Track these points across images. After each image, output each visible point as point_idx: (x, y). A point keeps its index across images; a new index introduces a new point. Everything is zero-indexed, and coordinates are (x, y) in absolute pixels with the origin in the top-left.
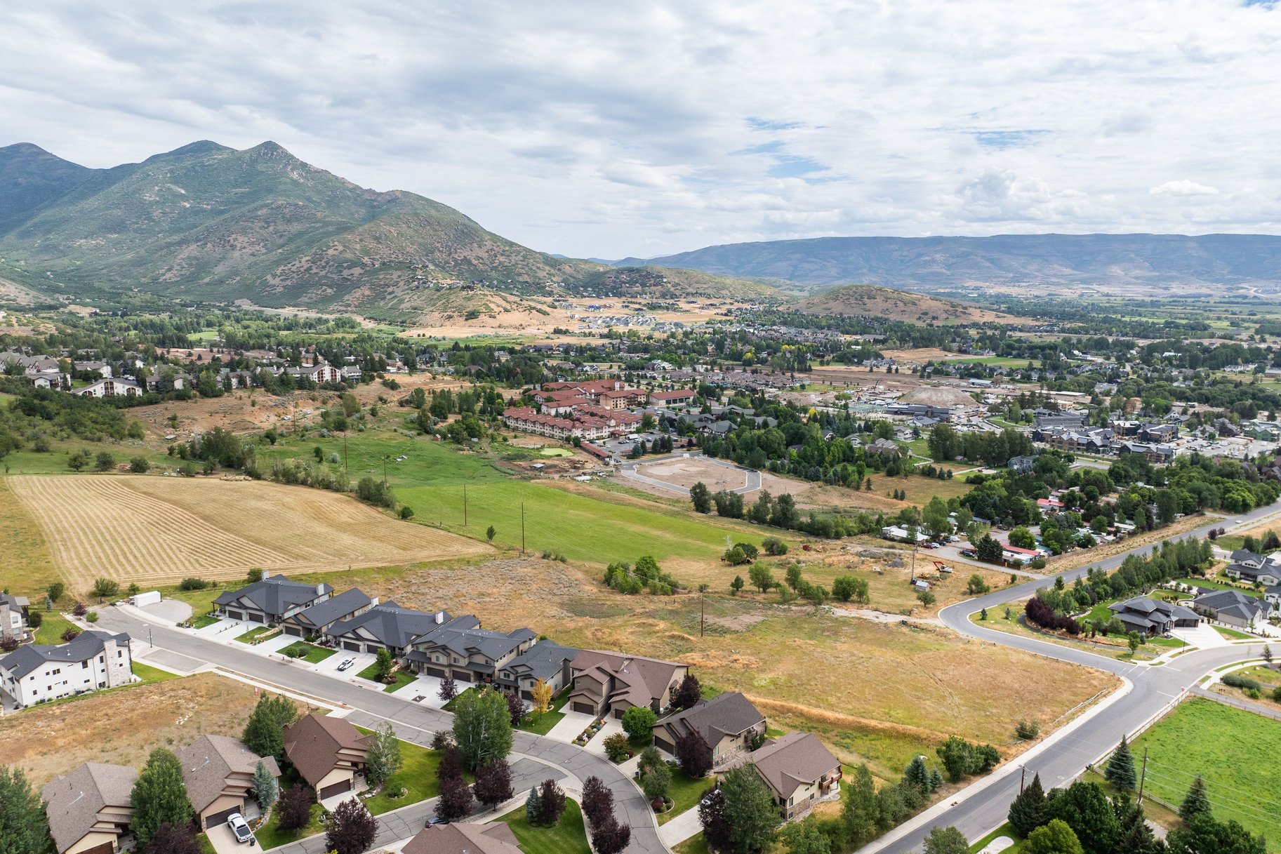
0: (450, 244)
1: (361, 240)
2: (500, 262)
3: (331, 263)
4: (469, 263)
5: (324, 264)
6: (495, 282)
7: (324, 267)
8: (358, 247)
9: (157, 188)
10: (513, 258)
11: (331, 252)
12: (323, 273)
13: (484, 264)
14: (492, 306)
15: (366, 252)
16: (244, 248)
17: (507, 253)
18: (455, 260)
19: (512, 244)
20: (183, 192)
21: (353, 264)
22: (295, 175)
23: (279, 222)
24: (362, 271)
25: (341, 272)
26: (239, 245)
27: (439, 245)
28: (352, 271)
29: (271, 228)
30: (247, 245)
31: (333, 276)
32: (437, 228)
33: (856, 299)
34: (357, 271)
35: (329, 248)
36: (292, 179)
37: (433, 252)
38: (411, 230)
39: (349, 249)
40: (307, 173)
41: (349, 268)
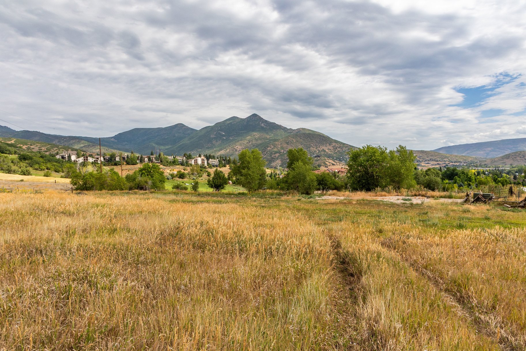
0: (317, 144)
1: (281, 144)
2: (338, 151)
3: (268, 152)
4: (325, 151)
5: (265, 153)
6: (335, 158)
7: (265, 154)
8: (279, 146)
9: (215, 133)
10: (344, 149)
11: (269, 149)
12: (265, 156)
13: (331, 151)
14: (327, 163)
15: (282, 148)
16: (240, 150)
17: (341, 147)
18: (319, 150)
19: (344, 144)
20: (224, 134)
21: (276, 153)
22: (263, 125)
23: (253, 141)
24: (279, 155)
25: (271, 155)
26: (238, 150)
27: (313, 145)
28: (275, 155)
29: (250, 143)
30: (241, 149)
31: (268, 157)
32: (312, 138)
33: (521, 157)
34: (277, 155)
35: (268, 147)
36: (261, 126)
37: (310, 148)
38: (301, 140)
39: (276, 147)
40: (267, 124)
41: (274, 154)
